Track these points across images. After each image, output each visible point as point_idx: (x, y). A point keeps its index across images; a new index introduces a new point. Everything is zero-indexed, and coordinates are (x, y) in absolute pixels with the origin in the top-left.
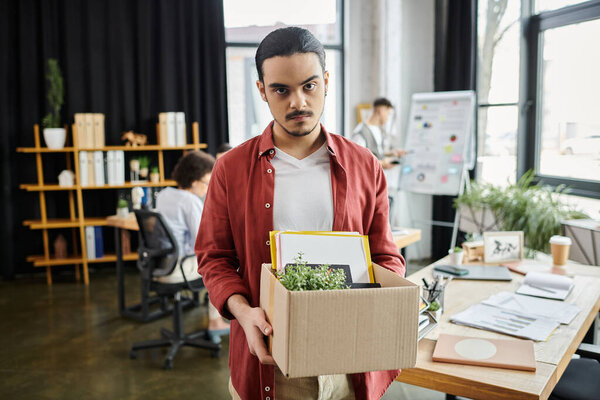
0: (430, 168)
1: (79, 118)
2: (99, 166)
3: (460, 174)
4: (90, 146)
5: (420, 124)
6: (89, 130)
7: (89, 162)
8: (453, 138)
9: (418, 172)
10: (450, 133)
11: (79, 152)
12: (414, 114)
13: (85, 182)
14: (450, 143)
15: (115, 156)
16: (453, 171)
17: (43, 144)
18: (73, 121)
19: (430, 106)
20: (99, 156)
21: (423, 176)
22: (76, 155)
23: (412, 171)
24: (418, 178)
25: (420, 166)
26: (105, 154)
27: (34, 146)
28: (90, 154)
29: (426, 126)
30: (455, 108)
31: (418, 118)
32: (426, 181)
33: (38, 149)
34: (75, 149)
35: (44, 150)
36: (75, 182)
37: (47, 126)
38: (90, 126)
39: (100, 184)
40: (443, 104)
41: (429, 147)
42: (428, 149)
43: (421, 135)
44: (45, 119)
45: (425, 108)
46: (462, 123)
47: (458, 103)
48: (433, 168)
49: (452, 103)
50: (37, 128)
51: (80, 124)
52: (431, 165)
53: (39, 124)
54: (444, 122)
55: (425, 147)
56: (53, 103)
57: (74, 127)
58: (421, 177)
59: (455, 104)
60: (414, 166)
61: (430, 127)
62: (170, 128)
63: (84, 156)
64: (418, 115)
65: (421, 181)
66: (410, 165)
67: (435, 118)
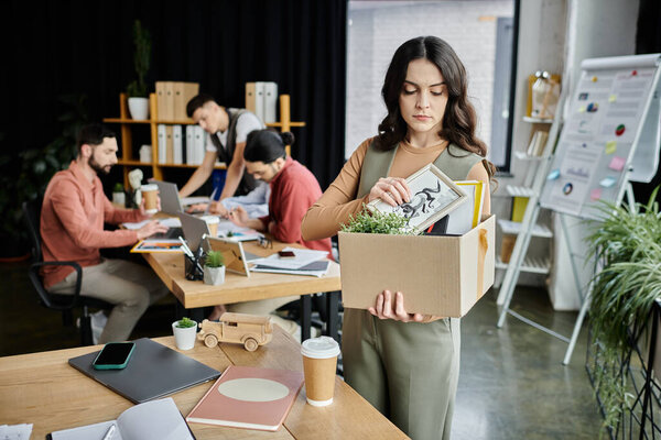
0: (582, 174)
1: (160, 86)
2: (178, 142)
3: (616, 187)
4: (170, 119)
5: (584, 106)
6: (170, 98)
7: (169, 137)
8: (620, 131)
9: (566, 182)
10: (617, 123)
11: (158, 124)
12: (579, 91)
13: (163, 161)
14: (614, 139)
15: (194, 131)
16: (607, 183)
17: (129, 116)
18: (153, 90)
19: (603, 78)
20: (178, 130)
21: (571, 185)
22: (153, 127)
23: (558, 177)
24: (564, 189)
25: (570, 172)
26: (184, 127)
27: (119, 116)
28: (169, 128)
29: (591, 109)
30: (634, 79)
31: (584, 96)
32: (571, 197)
33: (123, 119)
34: (154, 118)
35: (128, 121)
36: (152, 156)
37: (133, 96)
38: (171, 97)
39: (178, 162)
40: (619, 74)
41: (587, 143)
42: (584, 146)
43: (582, 123)
44: (130, 87)
45: (595, 80)
46: (636, 105)
47: (640, 72)
48: (586, 176)
49: (631, 73)
50: (122, 97)
51: (160, 94)
52: (584, 171)
53: (124, 91)
54: (614, 103)
55: (581, 144)
56: (137, 69)
57: (152, 96)
58: (568, 189)
59: (635, 73)
60: (563, 172)
61: (595, 110)
62: (259, 100)
63: (162, 130)
64: (585, 91)
65: (567, 194)
66: (559, 170)
67: (604, 96)
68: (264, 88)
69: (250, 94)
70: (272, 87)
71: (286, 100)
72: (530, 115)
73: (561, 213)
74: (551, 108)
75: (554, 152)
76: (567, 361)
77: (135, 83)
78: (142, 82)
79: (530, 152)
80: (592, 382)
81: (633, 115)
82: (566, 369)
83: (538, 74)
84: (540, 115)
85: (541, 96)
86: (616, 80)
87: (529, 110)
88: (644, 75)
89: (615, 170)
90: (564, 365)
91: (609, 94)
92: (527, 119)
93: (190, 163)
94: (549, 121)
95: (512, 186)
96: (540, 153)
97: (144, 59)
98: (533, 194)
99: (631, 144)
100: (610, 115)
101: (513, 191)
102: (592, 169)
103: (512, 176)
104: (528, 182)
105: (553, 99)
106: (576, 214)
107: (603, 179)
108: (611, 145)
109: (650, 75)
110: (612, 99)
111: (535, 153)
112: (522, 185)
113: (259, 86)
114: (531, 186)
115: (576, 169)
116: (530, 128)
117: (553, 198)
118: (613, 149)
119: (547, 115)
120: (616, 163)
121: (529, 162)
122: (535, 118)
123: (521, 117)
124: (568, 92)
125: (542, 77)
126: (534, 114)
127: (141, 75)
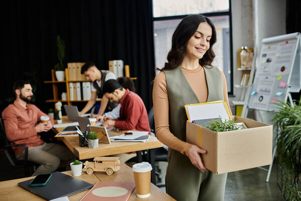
0: (267, 91)
1: (70, 65)
2: (79, 90)
3: (283, 95)
4: (75, 80)
5: (265, 59)
6: (74, 70)
7: (75, 88)
8: (283, 69)
9: (259, 95)
10: (281, 66)
11: (69, 82)
12: (262, 53)
13: (72, 99)
14: (280, 73)
15: (86, 85)
16: (279, 94)
17: (56, 79)
18: (67, 67)
19: (272, 46)
20: (78, 84)
21: (262, 97)
22: (67, 84)
23: (256, 94)
24: (259, 99)
25: (261, 90)
26: (81, 83)
27: (51, 80)
28: (75, 84)
29: (268, 61)
30: (287, 45)
31: (265, 55)
32: (262, 102)
33: (54, 81)
34: (67, 80)
35: (56, 82)
36: (67, 97)
37: (57, 70)
39: (79, 99)
40: (280, 44)
41: (268, 76)
42: (267, 78)
43: (265, 68)
44: (56, 66)
45: (269, 48)
46: (289, 57)
47: (289, 42)
48: (269, 92)
49: (285, 42)
50: (53, 71)
51: (70, 68)
52: (268, 89)
53: (54, 69)
54: (279, 57)
55: (265, 77)
56: (59, 58)
57: (66, 70)
58: (261, 99)
59: (287, 43)
60: (258, 91)
61: (270, 61)
62: (115, 68)
63: (71, 85)
64: (264, 53)
65: (261, 101)
66: (256, 90)
67: (274, 54)
68: (117, 63)
69: (111, 66)
70: (121, 62)
71: (127, 67)
72: (240, 67)
73: (258, 110)
74: (250, 63)
75: (253, 82)
76: (267, 180)
77: (58, 64)
78: (61, 64)
79: (242, 84)
80: (281, 189)
81: (288, 61)
82: (267, 184)
83: (242, 48)
84: (245, 67)
85: (245, 58)
86: (279, 47)
87: (240, 65)
88: (291, 43)
89: (282, 88)
90: (266, 182)
91: (276, 53)
92: (239, 69)
93: (85, 99)
94: (249, 69)
95: (235, 101)
96: (247, 84)
97: (62, 53)
98: (245, 103)
99: (288, 75)
100: (277, 62)
101: (235, 103)
102: (271, 88)
103: (234, 96)
104: (242, 99)
105: (251, 60)
106: (266, 109)
107: (277, 92)
108: (279, 76)
109: (294, 42)
110: (277, 55)
111: (244, 84)
112: (239, 100)
113: (115, 62)
114: (244, 101)
115: (264, 89)
116: (241, 73)
117: (254, 104)
118: (280, 78)
119: (248, 66)
120: (282, 84)
121: (242, 89)
122: (243, 68)
123: (237, 68)
124: (257, 55)
125: (244, 49)
126: (242, 66)
127: (61, 61)
